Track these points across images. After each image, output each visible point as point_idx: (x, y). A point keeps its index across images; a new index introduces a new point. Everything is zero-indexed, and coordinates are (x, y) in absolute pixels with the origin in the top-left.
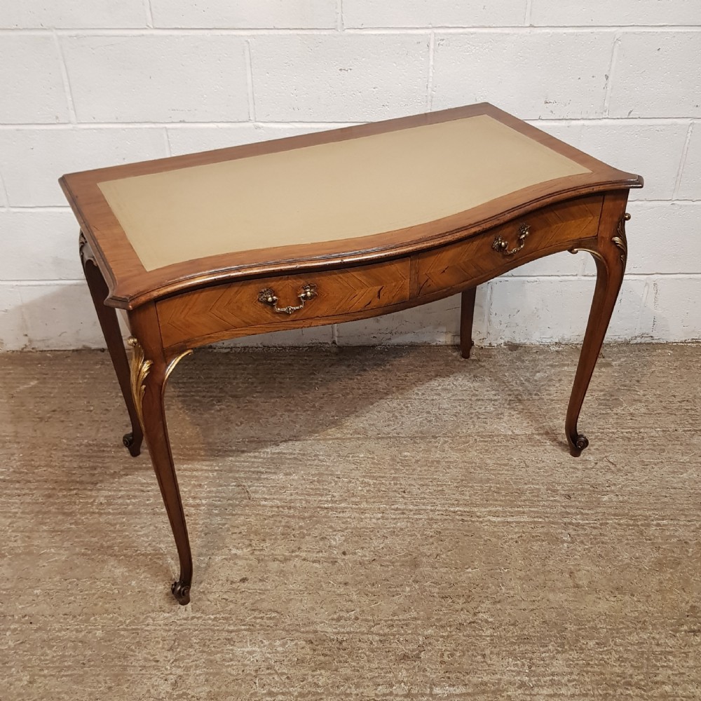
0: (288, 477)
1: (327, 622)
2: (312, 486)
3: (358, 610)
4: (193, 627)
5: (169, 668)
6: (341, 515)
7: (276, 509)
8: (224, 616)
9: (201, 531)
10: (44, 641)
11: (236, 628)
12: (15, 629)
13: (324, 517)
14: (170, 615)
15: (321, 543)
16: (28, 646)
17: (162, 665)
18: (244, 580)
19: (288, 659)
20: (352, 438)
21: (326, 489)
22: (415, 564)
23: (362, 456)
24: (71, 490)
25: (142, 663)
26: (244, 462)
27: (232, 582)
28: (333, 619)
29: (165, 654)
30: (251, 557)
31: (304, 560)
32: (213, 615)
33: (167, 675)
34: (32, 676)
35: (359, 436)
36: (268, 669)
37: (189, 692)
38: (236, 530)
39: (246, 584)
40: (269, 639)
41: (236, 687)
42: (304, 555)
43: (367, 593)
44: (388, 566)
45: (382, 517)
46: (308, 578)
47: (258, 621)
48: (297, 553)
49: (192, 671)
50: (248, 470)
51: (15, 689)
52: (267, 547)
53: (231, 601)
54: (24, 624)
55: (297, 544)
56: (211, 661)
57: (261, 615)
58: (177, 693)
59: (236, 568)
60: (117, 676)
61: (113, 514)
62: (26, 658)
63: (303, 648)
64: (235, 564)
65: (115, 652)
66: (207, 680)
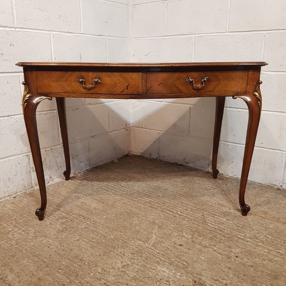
0: (228, 221)
1: (209, 278)
2: (237, 228)
3: (229, 281)
4: (147, 251)
5: (126, 260)
6: (245, 243)
7: (214, 229)
8: (163, 253)
9: (176, 223)
10: (93, 231)
11: (164, 260)
12: (88, 224)
13: (235, 240)
14: (142, 243)
15: (227, 248)
16: (87, 230)
17: (125, 257)
18: (181, 245)
19: (179, 282)
20: (270, 219)
21: (244, 231)
22: (276, 278)
23: (271, 227)
24: (140, 195)
25: (118, 253)
26: (211, 209)
27: (175, 244)
28: (213, 279)
29: (129, 254)
30: (190, 239)
31: (214, 250)
32: (158, 251)
33: (124, 261)
34: (80, 239)
35: (274, 219)
36: (167, 281)
37: (127, 272)
38: (191, 228)
39: (181, 247)
40: (175, 270)
41: (147, 281)
42: (215, 249)
43: (239, 277)
44: (258, 272)
45: (268, 252)
46: (212, 258)
47: (176, 262)
48: (212, 247)
49: (134, 265)
50: (211, 212)
51: (71, 239)
52: (200, 239)
53: (170, 250)
54: (92, 223)
55: (215, 244)
56: (145, 266)
57: (179, 261)
58: (122, 270)
59: (181, 240)
60: (106, 252)
61: (148, 206)
62: (83, 233)
63: (189, 282)
64: (182, 239)
65: (112, 245)
66: (137, 271)
